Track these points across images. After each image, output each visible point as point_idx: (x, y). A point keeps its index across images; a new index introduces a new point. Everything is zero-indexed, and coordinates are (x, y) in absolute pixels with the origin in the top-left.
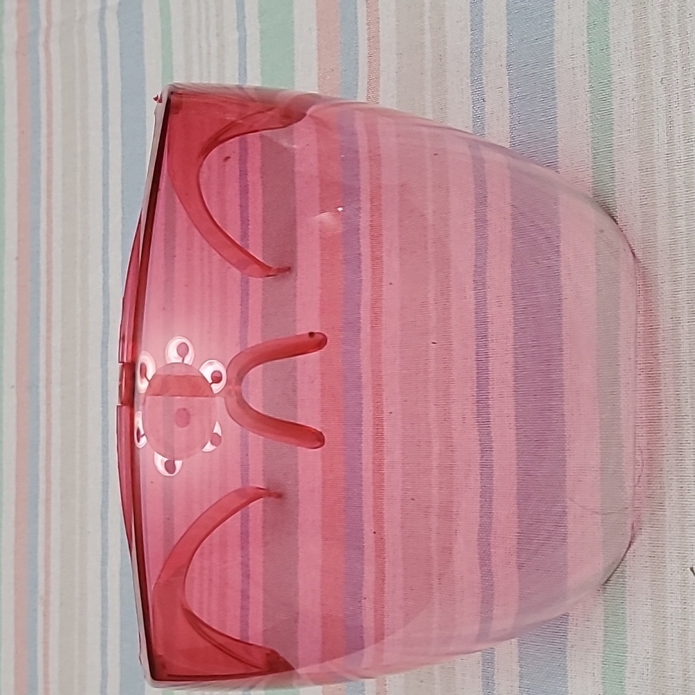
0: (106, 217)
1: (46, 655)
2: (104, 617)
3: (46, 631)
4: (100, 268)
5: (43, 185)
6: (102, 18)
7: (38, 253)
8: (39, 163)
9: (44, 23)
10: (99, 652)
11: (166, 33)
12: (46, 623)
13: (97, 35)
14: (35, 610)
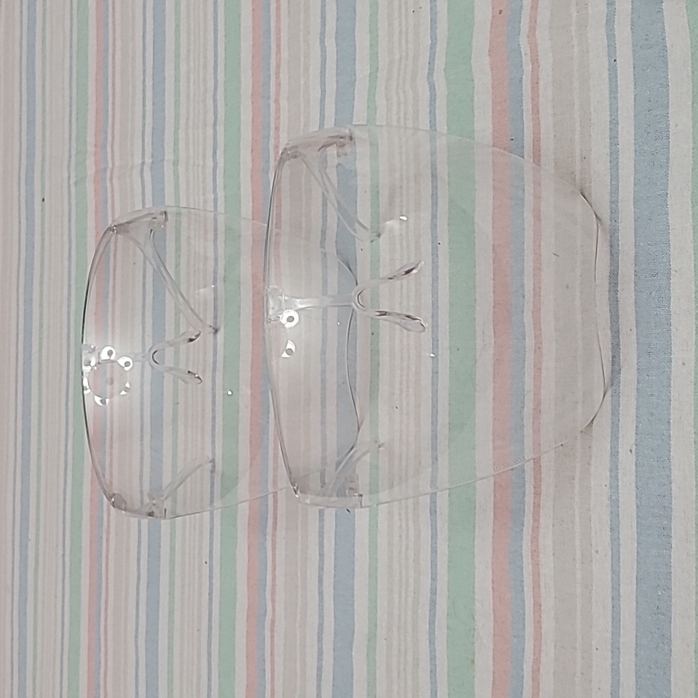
0: (144, 295)
1: (107, 565)
2: (139, 542)
3: (108, 550)
4: (141, 327)
5: (111, 271)
6: (142, 170)
7: (108, 312)
8: (109, 257)
9: (110, 165)
10: (136, 564)
11: (177, 186)
12: (107, 546)
13: (140, 180)
14: (102, 538)
